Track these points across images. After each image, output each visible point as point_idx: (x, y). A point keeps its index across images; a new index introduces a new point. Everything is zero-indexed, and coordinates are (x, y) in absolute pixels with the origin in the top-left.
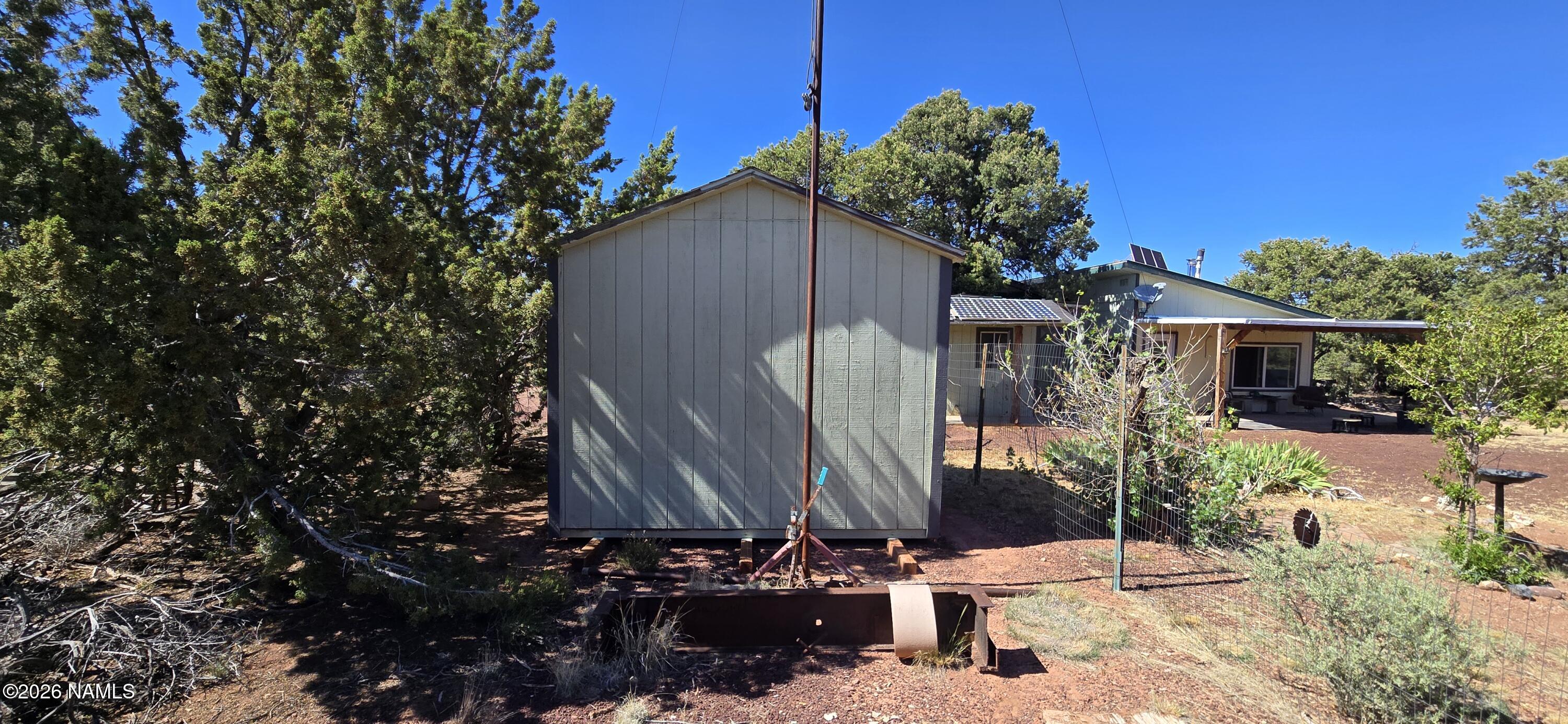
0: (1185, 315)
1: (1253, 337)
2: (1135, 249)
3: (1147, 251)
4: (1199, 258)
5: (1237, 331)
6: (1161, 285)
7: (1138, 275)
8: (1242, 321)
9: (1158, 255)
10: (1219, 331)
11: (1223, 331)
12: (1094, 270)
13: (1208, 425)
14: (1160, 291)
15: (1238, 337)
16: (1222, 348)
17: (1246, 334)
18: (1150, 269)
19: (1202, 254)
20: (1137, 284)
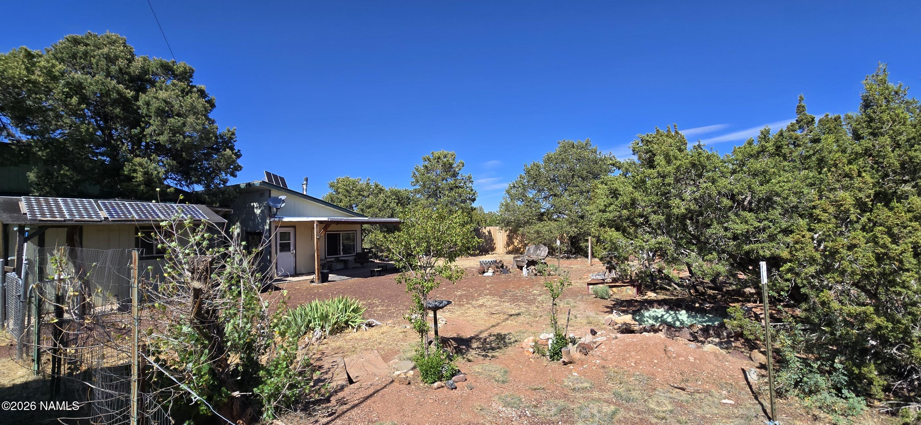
0: (299, 216)
1: (332, 228)
2: (268, 174)
3: (275, 176)
4: (305, 182)
5: (324, 225)
6: (283, 197)
7: (270, 191)
8: (325, 219)
9: (282, 179)
10: (315, 225)
11: (317, 225)
12: (243, 186)
13: (312, 282)
14: (283, 201)
15: (325, 228)
16: (317, 235)
17: (329, 227)
18: (278, 187)
19: (307, 180)
20: (270, 196)
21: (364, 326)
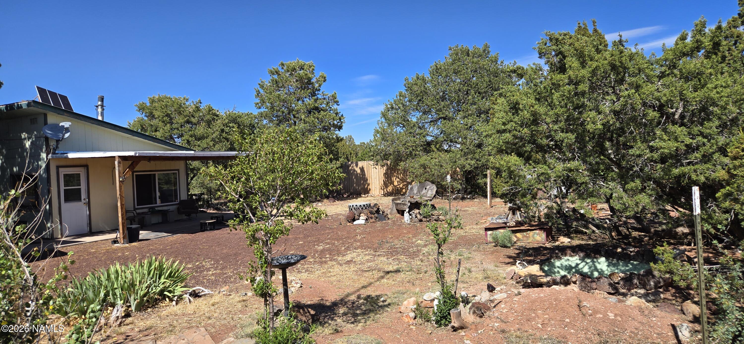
0: (93, 150)
1: (141, 167)
2: (42, 91)
3: (53, 95)
4: (100, 103)
5: (130, 162)
6: (66, 124)
7: (45, 115)
8: (132, 153)
9: (64, 99)
10: (116, 163)
11: (119, 163)
13: (115, 241)
14: (67, 130)
15: (132, 167)
16: (120, 177)
17: (137, 165)
18: (57, 110)
19: (102, 99)
20: (46, 123)
21: (187, 296)
